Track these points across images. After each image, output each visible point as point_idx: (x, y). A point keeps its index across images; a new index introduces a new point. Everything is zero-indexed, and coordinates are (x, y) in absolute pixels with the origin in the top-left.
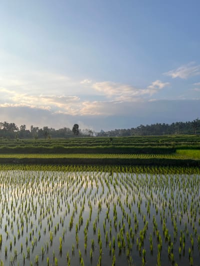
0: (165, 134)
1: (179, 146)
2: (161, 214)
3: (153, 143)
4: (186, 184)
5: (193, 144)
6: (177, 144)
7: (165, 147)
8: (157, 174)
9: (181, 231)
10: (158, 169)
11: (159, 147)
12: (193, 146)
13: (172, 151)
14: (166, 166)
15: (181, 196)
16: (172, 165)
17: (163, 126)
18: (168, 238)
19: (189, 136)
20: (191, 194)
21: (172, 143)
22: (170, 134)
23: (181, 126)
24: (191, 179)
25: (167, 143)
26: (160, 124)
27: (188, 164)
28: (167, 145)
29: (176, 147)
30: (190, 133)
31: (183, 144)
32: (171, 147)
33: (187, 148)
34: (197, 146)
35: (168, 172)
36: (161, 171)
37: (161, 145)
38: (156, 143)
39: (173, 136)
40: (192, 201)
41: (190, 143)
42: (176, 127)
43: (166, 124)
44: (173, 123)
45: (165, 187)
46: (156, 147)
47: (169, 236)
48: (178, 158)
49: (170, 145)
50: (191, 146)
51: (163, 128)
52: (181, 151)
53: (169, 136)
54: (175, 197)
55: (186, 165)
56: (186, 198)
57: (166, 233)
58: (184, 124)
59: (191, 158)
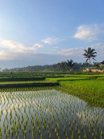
0: (41, 70)
1: (46, 76)
2: (36, 111)
3: (35, 75)
4: (49, 94)
5: (53, 75)
6: (45, 76)
7: (40, 77)
8: (36, 90)
9: (44, 117)
10: (36, 88)
11: (37, 77)
12: (53, 76)
13: (44, 79)
14: (40, 86)
15: (46, 100)
16: (43, 86)
17: (40, 66)
18: (38, 122)
19: (51, 71)
20: (50, 99)
21: (43, 75)
22: (43, 70)
23: (48, 67)
24: (51, 92)
25: (41, 75)
26: (38, 66)
27: (50, 85)
28: (41, 76)
29: (45, 77)
30: (52, 70)
31: (48, 75)
32: (43, 77)
33: (50, 77)
34: (54, 76)
35: (41, 89)
36: (38, 89)
37: (38, 76)
38: (36, 75)
39: (44, 71)
40: (51, 102)
41: (51, 75)
42: (46, 67)
43: (41, 66)
44: (44, 65)
45: (39, 97)
46: (36, 77)
47: (39, 121)
48: (46, 82)
49: (43, 76)
50: (52, 76)
51: (40, 68)
52: (47, 79)
53: (42, 71)
54: (43, 102)
55: (49, 85)
56: (48, 101)
57: (37, 120)
58: (49, 66)
59: (51, 82)
